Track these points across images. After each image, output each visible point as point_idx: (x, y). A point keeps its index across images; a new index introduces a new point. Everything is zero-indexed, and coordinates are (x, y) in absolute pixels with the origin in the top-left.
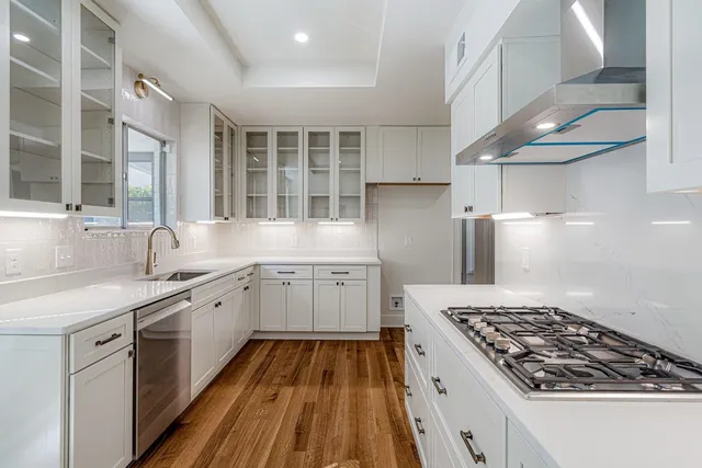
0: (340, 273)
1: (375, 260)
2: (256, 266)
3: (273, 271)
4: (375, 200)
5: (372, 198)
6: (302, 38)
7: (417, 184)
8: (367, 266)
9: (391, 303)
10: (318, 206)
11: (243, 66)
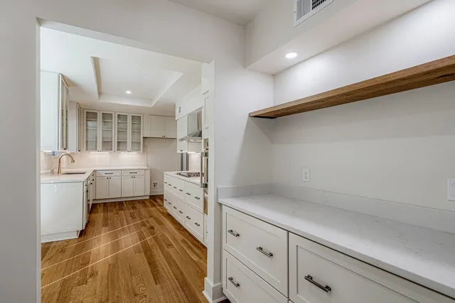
0: (133, 173)
1: (146, 167)
2: (94, 171)
3: (103, 173)
4: (146, 144)
5: (145, 143)
6: (129, 92)
7: (164, 138)
8: (145, 170)
9: (153, 185)
10: (121, 145)
11: (100, 93)
